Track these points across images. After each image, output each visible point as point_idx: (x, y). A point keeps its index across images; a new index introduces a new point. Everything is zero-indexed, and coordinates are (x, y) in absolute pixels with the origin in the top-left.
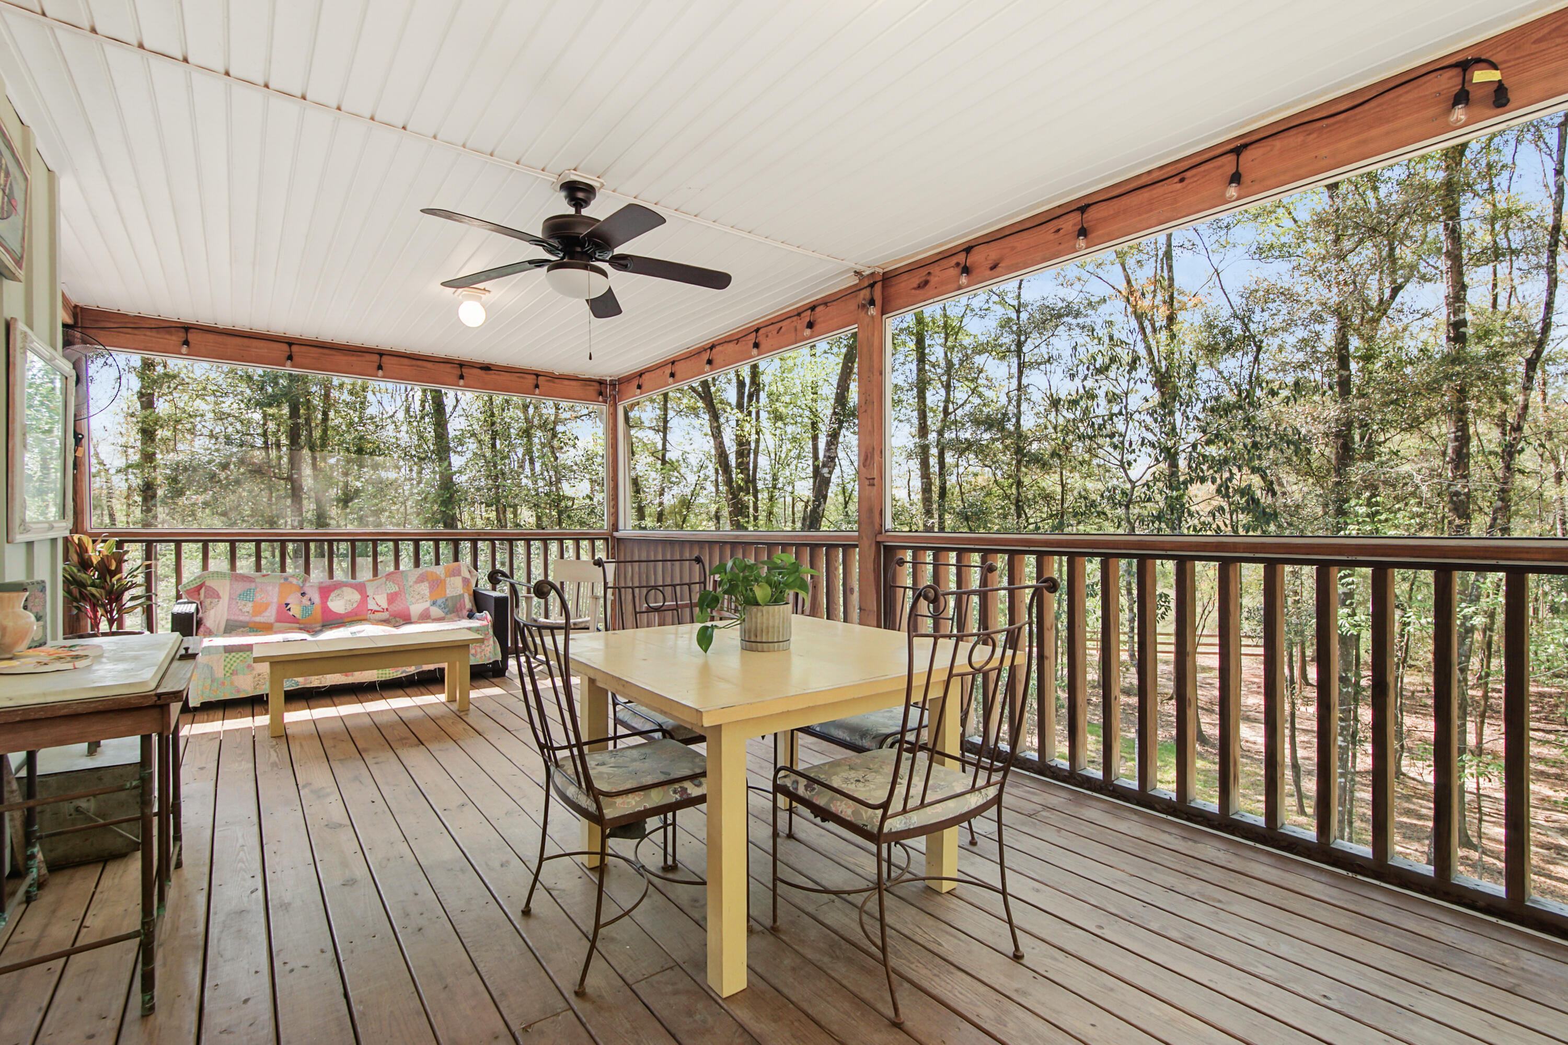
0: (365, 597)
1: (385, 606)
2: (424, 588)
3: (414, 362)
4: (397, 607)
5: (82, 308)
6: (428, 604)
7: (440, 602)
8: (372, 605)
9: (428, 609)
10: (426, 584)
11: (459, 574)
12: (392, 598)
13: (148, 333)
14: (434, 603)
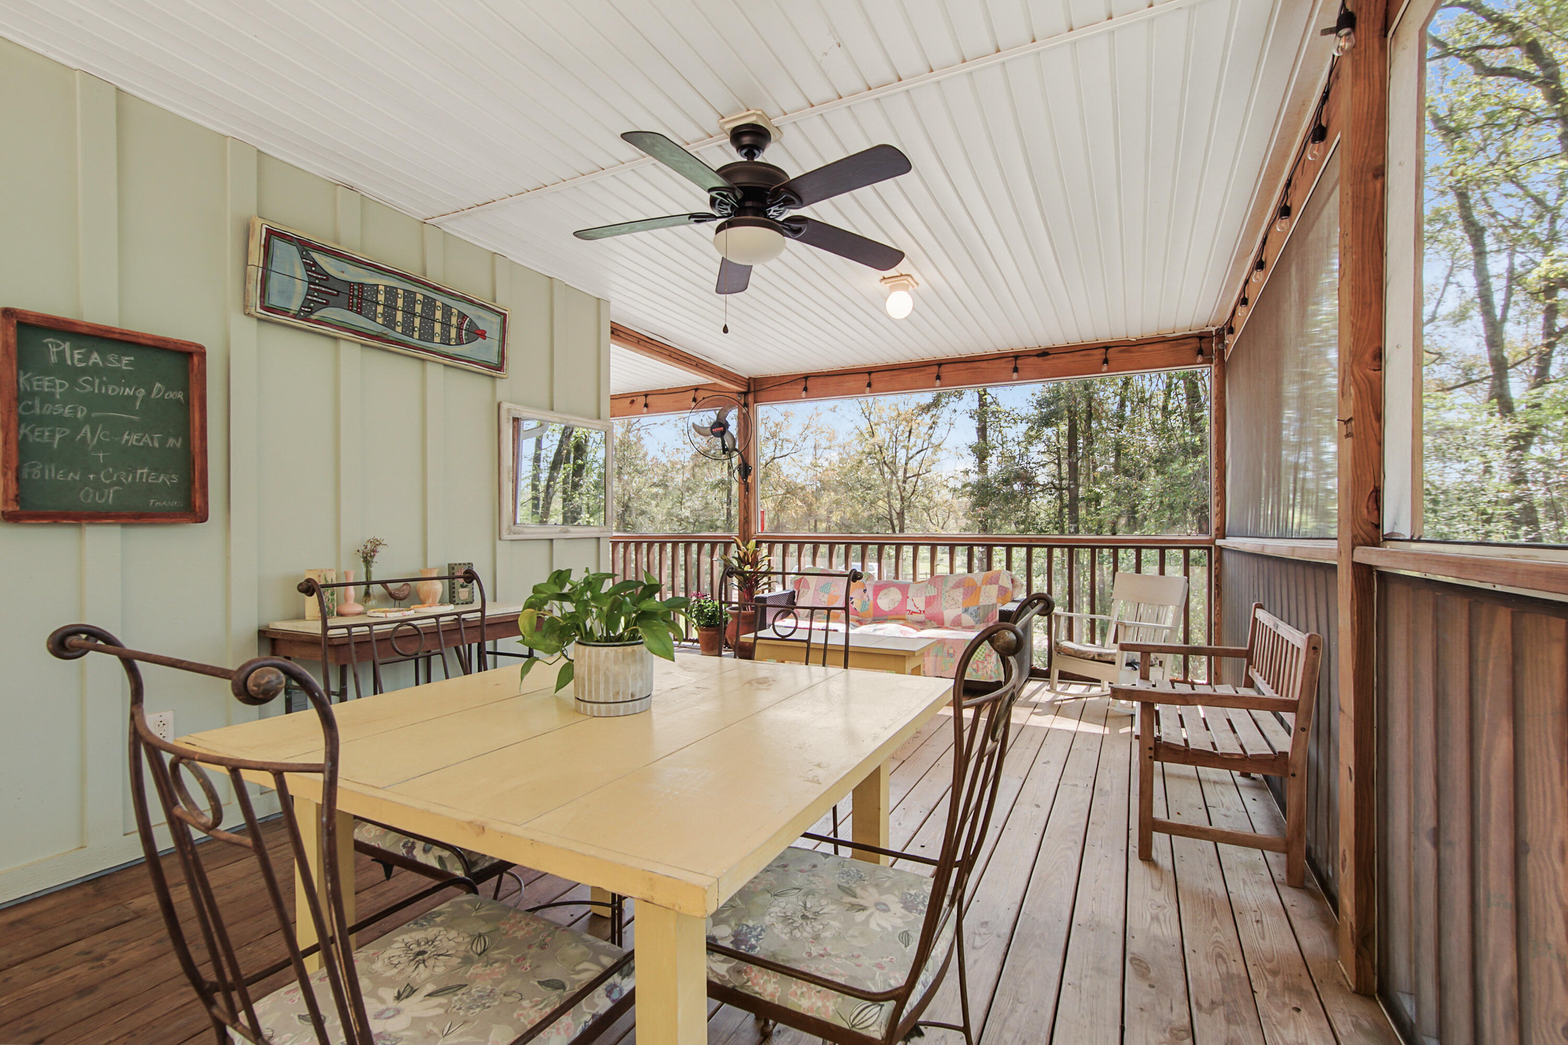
0: (905, 597)
1: (922, 608)
2: (959, 594)
3: (969, 365)
4: (932, 611)
5: (755, 379)
6: (959, 611)
7: (971, 610)
8: (910, 606)
9: (960, 616)
10: (961, 590)
11: (996, 582)
12: (929, 601)
13: (786, 387)
14: (966, 611)
